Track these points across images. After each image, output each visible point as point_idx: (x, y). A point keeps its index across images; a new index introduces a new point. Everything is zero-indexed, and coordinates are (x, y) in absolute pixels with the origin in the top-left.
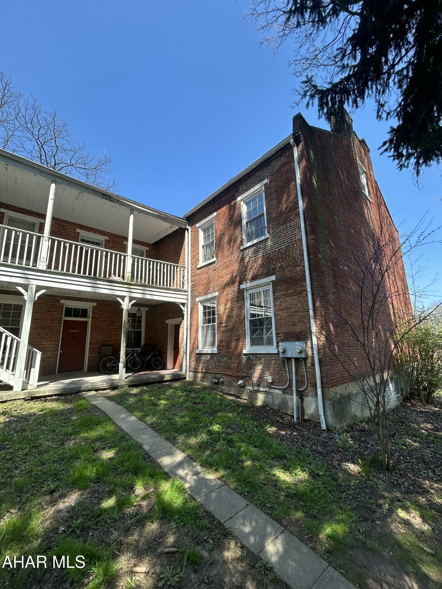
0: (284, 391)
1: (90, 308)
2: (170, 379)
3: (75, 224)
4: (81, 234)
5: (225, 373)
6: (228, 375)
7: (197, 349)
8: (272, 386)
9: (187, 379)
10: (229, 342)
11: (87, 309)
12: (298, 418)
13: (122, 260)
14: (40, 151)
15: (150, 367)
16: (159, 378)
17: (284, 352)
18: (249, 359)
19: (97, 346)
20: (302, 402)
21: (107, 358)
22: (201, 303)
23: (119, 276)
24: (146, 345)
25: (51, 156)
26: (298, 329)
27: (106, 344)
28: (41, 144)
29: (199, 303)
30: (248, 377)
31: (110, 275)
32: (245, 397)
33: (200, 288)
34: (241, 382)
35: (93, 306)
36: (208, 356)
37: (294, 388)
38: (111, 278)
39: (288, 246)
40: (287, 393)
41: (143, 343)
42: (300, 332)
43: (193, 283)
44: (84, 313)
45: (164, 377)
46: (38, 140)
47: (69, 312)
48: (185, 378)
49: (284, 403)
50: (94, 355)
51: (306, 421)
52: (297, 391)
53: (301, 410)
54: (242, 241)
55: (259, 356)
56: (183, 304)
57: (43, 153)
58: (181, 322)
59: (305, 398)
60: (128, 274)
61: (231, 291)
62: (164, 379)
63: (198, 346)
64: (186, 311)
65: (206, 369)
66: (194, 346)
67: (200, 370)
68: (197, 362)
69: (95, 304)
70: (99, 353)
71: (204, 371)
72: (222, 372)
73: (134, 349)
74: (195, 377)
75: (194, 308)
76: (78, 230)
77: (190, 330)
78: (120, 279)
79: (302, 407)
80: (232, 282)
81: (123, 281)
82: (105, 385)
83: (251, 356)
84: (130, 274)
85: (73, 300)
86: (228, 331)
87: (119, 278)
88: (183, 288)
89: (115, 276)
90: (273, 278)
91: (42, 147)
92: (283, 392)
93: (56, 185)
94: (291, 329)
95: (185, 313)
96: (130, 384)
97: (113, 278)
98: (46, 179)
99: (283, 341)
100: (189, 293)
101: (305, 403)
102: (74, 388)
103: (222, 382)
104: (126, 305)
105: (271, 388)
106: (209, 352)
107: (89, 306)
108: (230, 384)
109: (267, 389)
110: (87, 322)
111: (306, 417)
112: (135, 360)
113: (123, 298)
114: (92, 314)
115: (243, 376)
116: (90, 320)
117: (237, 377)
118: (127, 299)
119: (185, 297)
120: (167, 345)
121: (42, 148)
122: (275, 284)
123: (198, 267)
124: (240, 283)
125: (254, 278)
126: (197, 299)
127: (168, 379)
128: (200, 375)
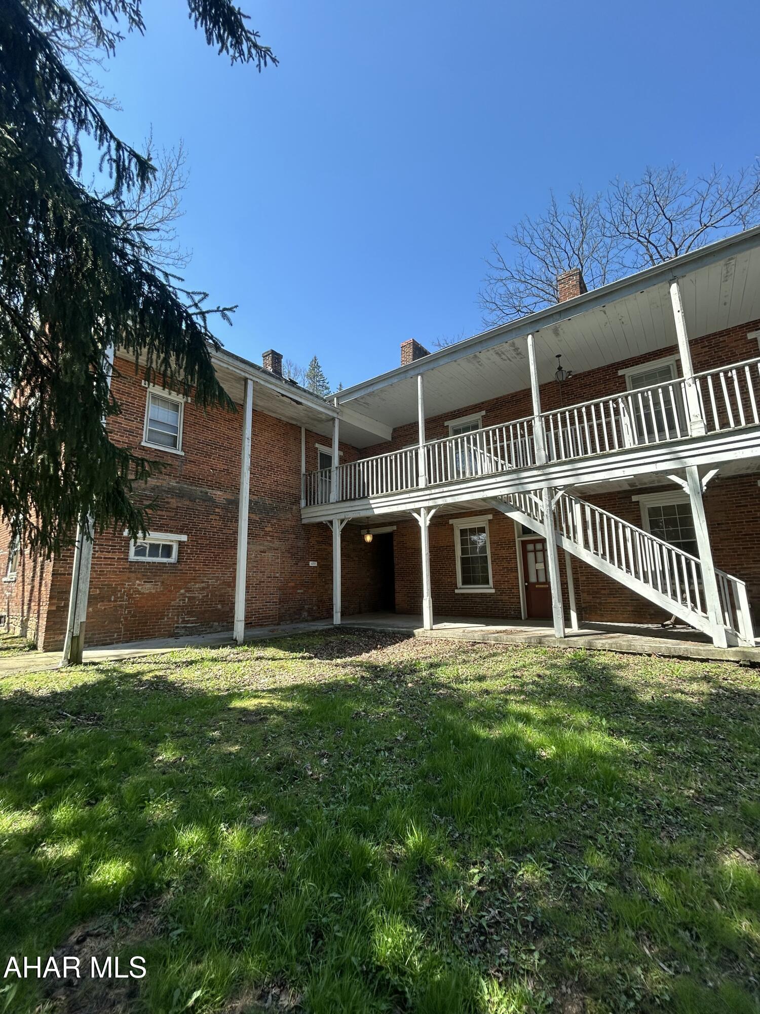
14: (648, 250)
25: (667, 243)
28: (646, 238)
46: (639, 238)
57: (653, 250)
76: (751, 336)
91: (649, 242)
93: (678, 284)
98: (660, 285)
121: (650, 246)
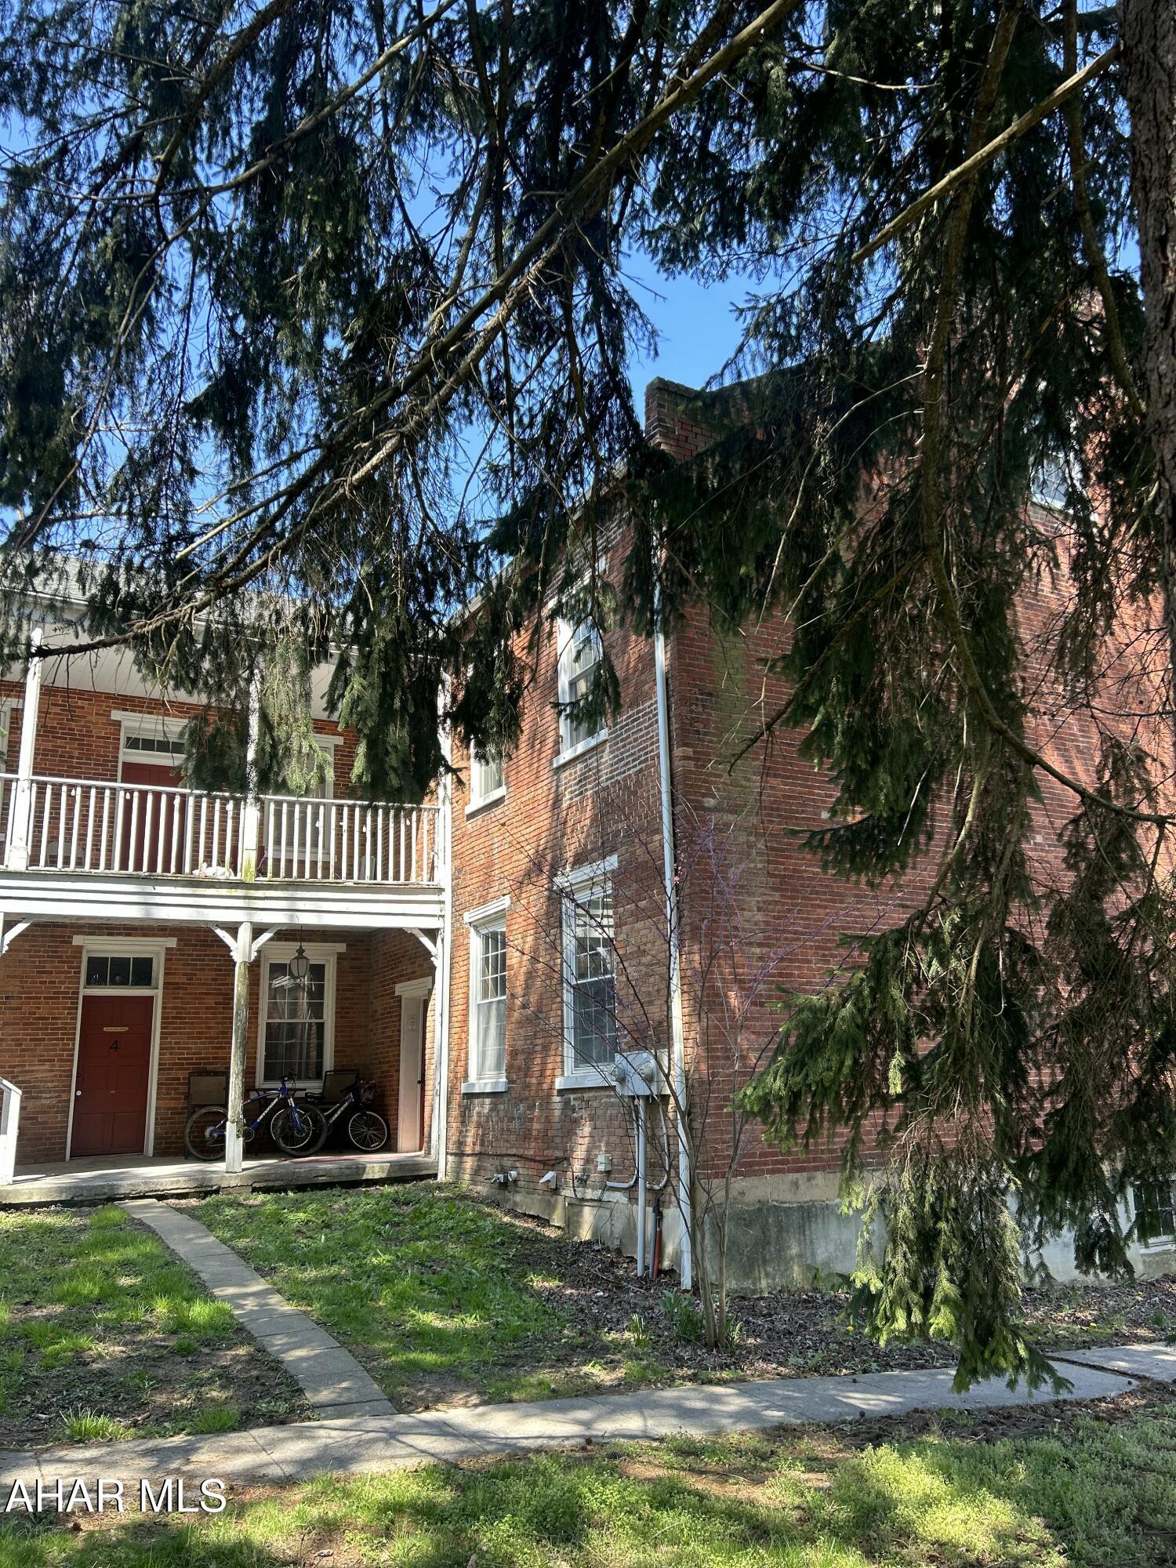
0: (631, 1195)
1: (158, 954)
2: (384, 1175)
3: (109, 696)
4: (124, 724)
5: (520, 1151)
6: (525, 1158)
7: (466, 1077)
8: (609, 1184)
9: (441, 1178)
10: (530, 1054)
11: (151, 960)
12: (645, 1266)
13: (230, 814)
15: (338, 1144)
16: (347, 1172)
17: (622, 1080)
18: (567, 1103)
19: (182, 1074)
20: (658, 1222)
21: (203, 1111)
22: (476, 927)
23: (221, 862)
24: (338, 1070)
26: (656, 1012)
27: (210, 1067)
29: (472, 930)
30: (561, 1162)
31: (195, 865)
32: (557, 1220)
33: (473, 881)
34: (550, 1176)
35: (168, 949)
36: (488, 1101)
37: (640, 1183)
38: (196, 872)
39: (641, 770)
40: (636, 1201)
41: (328, 1064)
43: (458, 862)
44: (141, 971)
45: (364, 1169)
47: (99, 970)
48: (435, 1176)
49: (629, 1228)
50: (173, 1104)
51: (660, 1273)
52: (647, 1191)
53: (656, 1243)
54: (557, 743)
55: (586, 1095)
56: (432, 934)
58: (430, 992)
59: (664, 1214)
60: (248, 857)
61: (535, 897)
62: (365, 1177)
63: (466, 1071)
64: (440, 954)
65: (482, 1145)
66: (460, 1072)
67: (468, 1150)
68: (463, 1122)
69: (172, 942)
70: (188, 1096)
71: (478, 1148)
72: (514, 1151)
73: (289, 1085)
74: (458, 1170)
75: (459, 947)
76: (116, 715)
77: (450, 1017)
78: (222, 873)
79: (660, 1237)
80: (536, 866)
81: (232, 877)
82: (183, 1186)
83: (572, 1097)
84: (253, 855)
85: (110, 934)
86: (528, 1019)
87: (221, 870)
88: (431, 878)
89: (210, 865)
90: (613, 862)
92: (628, 1199)
95: (437, 962)
96: (257, 1185)
97: (204, 871)
99: (629, 1049)
100: (447, 896)
102: (103, 1187)
103: (515, 1181)
104: (241, 950)
105: (605, 1188)
106: (488, 1090)
107: (154, 949)
108: (532, 1185)
109: (600, 1194)
110: (152, 998)
112: (288, 1118)
113: (233, 929)
114: (166, 974)
115: (557, 1158)
116: (157, 993)
117: (542, 1163)
118: (245, 933)
119: (434, 909)
120: (398, 1071)
122: (618, 877)
123: (469, 810)
124: (553, 874)
125: (580, 860)
126: (468, 917)
127: (377, 1176)
128: (469, 1163)
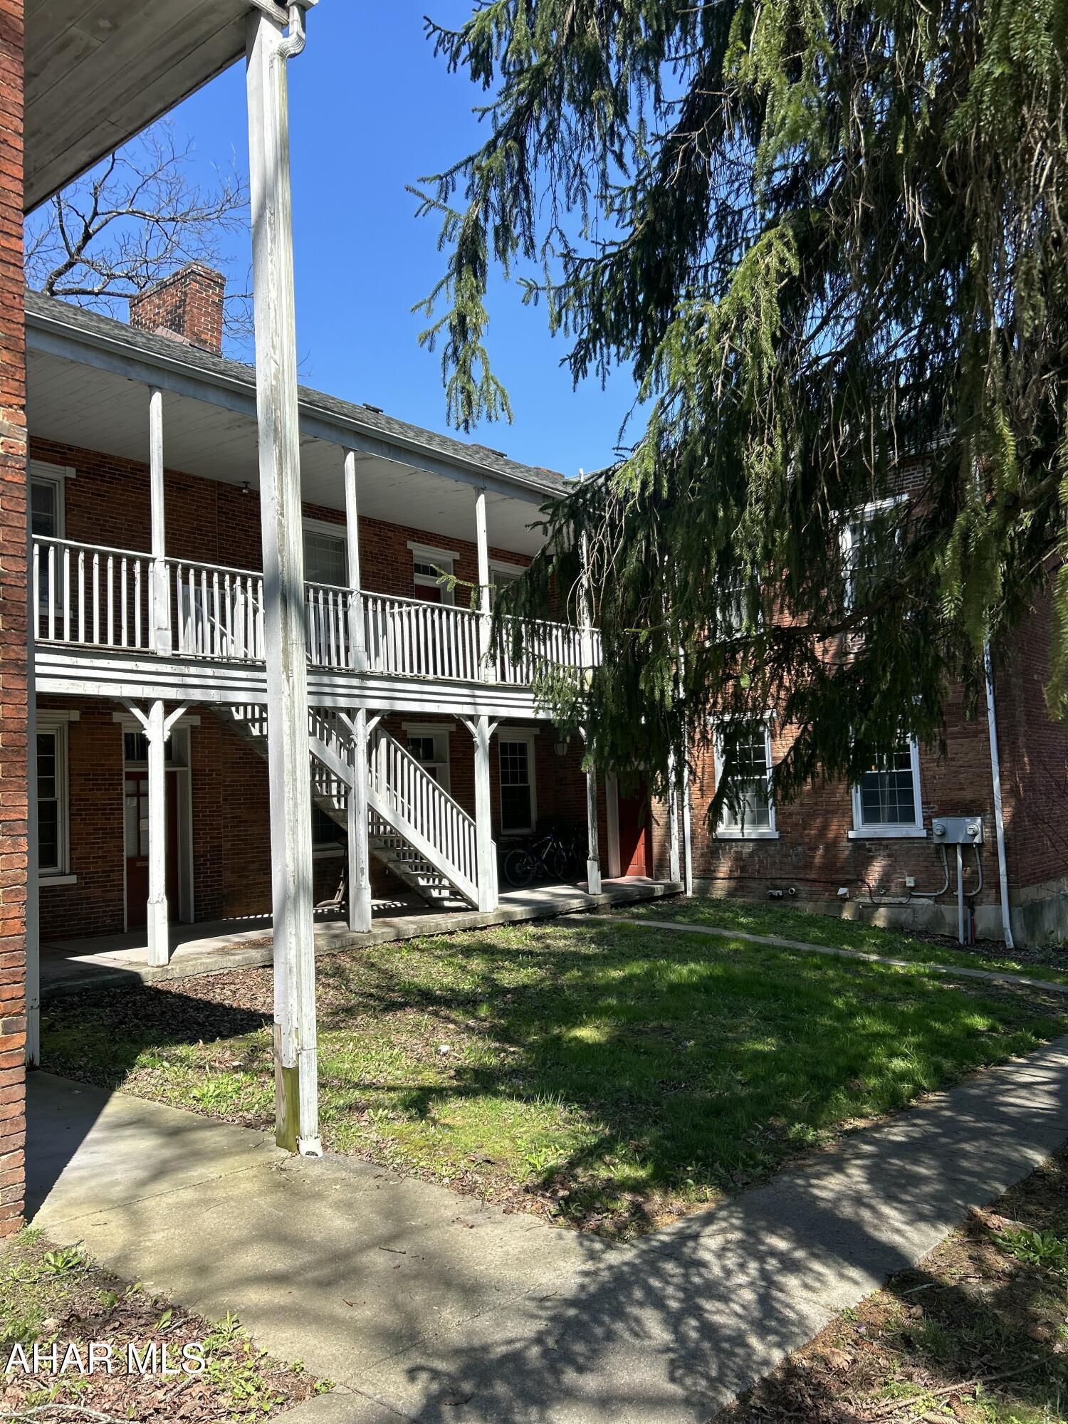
0: (937, 900)
4: (414, 552)
5: (802, 876)
6: (808, 880)
7: (714, 829)
8: (914, 894)
9: (690, 894)
10: (810, 816)
12: (966, 939)
17: (943, 835)
18: (858, 848)
20: (972, 914)
26: (968, 795)
29: (715, 729)
30: (857, 880)
32: (850, 916)
34: (842, 891)
36: (750, 843)
37: (960, 893)
40: (944, 903)
41: (534, 816)
42: (972, 801)
48: (684, 893)
49: (938, 918)
51: (978, 941)
52: (964, 897)
53: (970, 924)
55: (884, 842)
59: (977, 908)
65: (744, 872)
67: (723, 875)
68: (716, 858)
72: (792, 876)
74: (710, 888)
75: (699, 739)
76: (410, 545)
79: (973, 921)
83: (867, 843)
92: (936, 902)
94: (957, 795)
99: (938, 816)
101: (977, 914)
103: (795, 895)
105: (912, 896)
106: (752, 837)
108: (815, 896)
109: (904, 900)
111: (979, 936)
115: (848, 880)
117: (833, 883)
126: (712, 720)
